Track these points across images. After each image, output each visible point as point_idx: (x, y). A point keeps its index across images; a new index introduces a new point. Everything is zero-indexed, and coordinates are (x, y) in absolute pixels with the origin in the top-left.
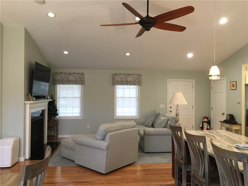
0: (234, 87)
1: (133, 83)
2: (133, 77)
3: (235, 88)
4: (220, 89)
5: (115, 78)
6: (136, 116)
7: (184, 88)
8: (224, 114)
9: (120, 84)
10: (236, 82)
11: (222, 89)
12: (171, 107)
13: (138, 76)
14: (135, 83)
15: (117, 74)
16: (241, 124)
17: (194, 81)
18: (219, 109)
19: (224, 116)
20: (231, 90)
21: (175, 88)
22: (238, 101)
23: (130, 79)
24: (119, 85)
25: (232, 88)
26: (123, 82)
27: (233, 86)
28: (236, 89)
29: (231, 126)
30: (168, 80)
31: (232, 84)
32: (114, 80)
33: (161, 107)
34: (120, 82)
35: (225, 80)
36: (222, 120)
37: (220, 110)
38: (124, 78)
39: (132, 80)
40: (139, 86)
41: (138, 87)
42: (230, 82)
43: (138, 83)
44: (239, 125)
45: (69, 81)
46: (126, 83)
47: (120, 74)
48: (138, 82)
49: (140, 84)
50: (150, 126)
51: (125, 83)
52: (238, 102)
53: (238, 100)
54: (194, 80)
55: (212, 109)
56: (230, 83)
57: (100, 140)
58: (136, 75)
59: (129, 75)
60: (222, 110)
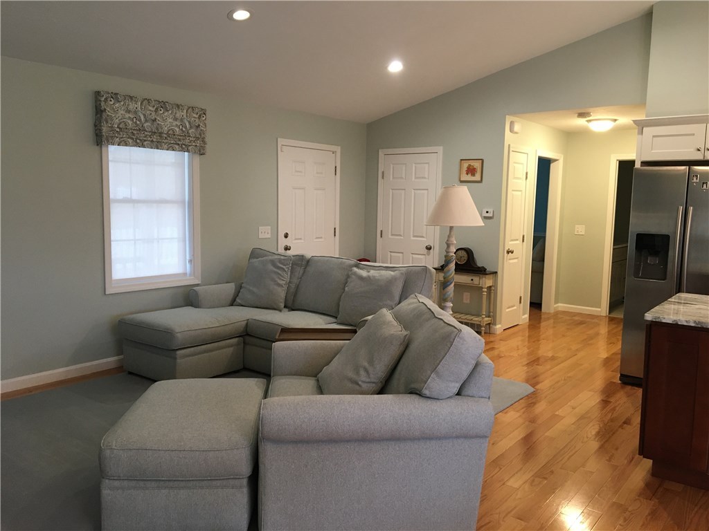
0: (473, 175)
1: (179, 140)
2: (177, 116)
3: (477, 178)
4: (416, 178)
5: (109, 112)
6: (185, 274)
7: (317, 173)
8: (429, 248)
9: (130, 141)
10: (482, 160)
11: (425, 178)
12: (286, 236)
13: (195, 115)
14: (187, 142)
15: (116, 94)
16: (496, 273)
18: (412, 236)
19: (429, 254)
20: (463, 182)
21: (296, 171)
22: (487, 212)
23: (168, 122)
24: (126, 145)
25: (469, 178)
26: (142, 136)
27: (471, 171)
28: (481, 181)
29: (477, 279)
30: (281, 141)
31: (465, 165)
32: (107, 122)
33: (261, 236)
34: (133, 134)
35: (440, 154)
37: (412, 238)
38: (144, 115)
39: (177, 130)
40: (197, 158)
42: (458, 161)
43: (198, 143)
44: (491, 276)
46: (155, 138)
47: (131, 98)
48: (198, 139)
49: (203, 148)
51: (152, 141)
52: (490, 215)
53: (490, 210)
54: (339, 147)
55: (381, 236)
56: (458, 163)
58: (189, 108)
59: (163, 105)
60: (423, 239)
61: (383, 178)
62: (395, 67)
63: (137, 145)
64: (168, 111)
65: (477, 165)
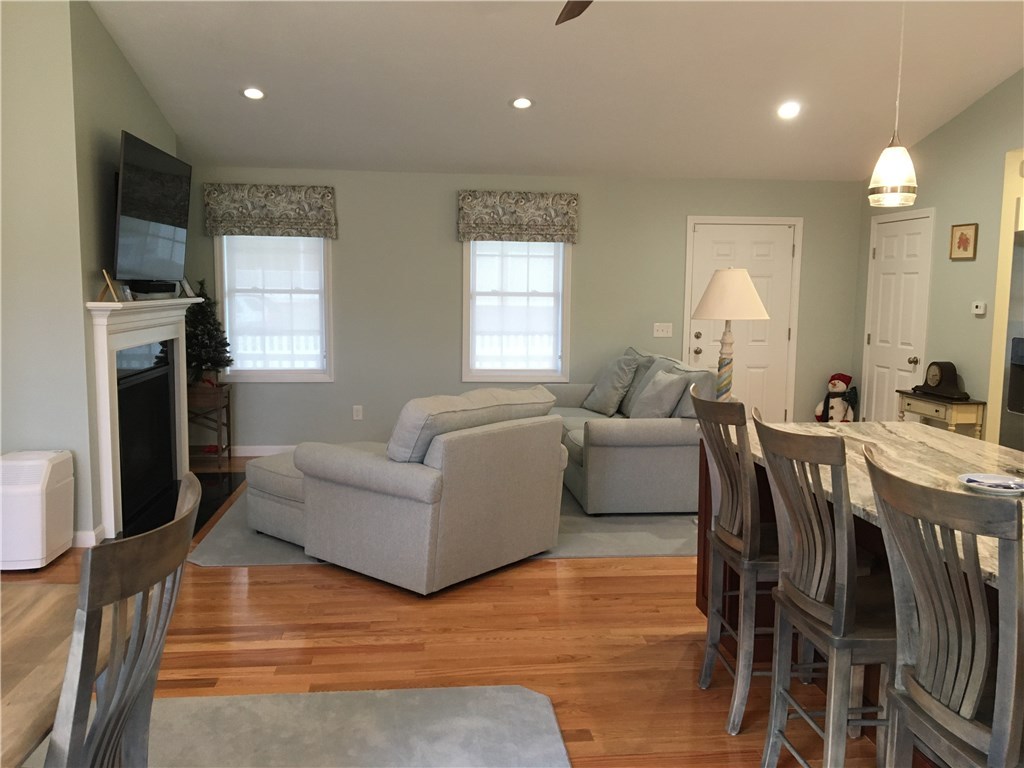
0: (965, 249)
1: (542, 230)
2: (541, 205)
3: (969, 253)
4: (908, 256)
5: (467, 209)
6: (555, 371)
7: (757, 255)
8: (914, 361)
9: (487, 235)
10: (977, 226)
11: (915, 256)
12: (698, 336)
13: (563, 202)
14: (551, 231)
15: (474, 191)
16: (985, 404)
17: (799, 222)
18: (899, 342)
19: (915, 370)
20: (954, 260)
21: (719, 255)
22: (977, 307)
23: (529, 213)
24: (483, 239)
25: (959, 253)
26: (499, 229)
27: (963, 243)
28: (974, 258)
29: (942, 410)
30: (691, 220)
31: (957, 235)
32: (464, 219)
33: (656, 334)
34: (490, 228)
35: (932, 220)
36: (909, 388)
37: (900, 346)
38: (503, 209)
39: (540, 219)
40: (569, 246)
41: (564, 247)
42: (950, 228)
43: (565, 232)
44: (974, 408)
45: (271, 223)
46: (513, 230)
47: (490, 193)
48: (565, 227)
49: (573, 236)
50: (612, 410)
51: (511, 233)
52: (980, 311)
53: (981, 304)
54: (802, 219)
55: (869, 343)
56: (950, 230)
57: (405, 462)
58: (556, 195)
59: (525, 196)
60: (909, 347)
61: (874, 258)
62: (789, 110)
63: (494, 238)
64: (529, 201)
65: (970, 232)
